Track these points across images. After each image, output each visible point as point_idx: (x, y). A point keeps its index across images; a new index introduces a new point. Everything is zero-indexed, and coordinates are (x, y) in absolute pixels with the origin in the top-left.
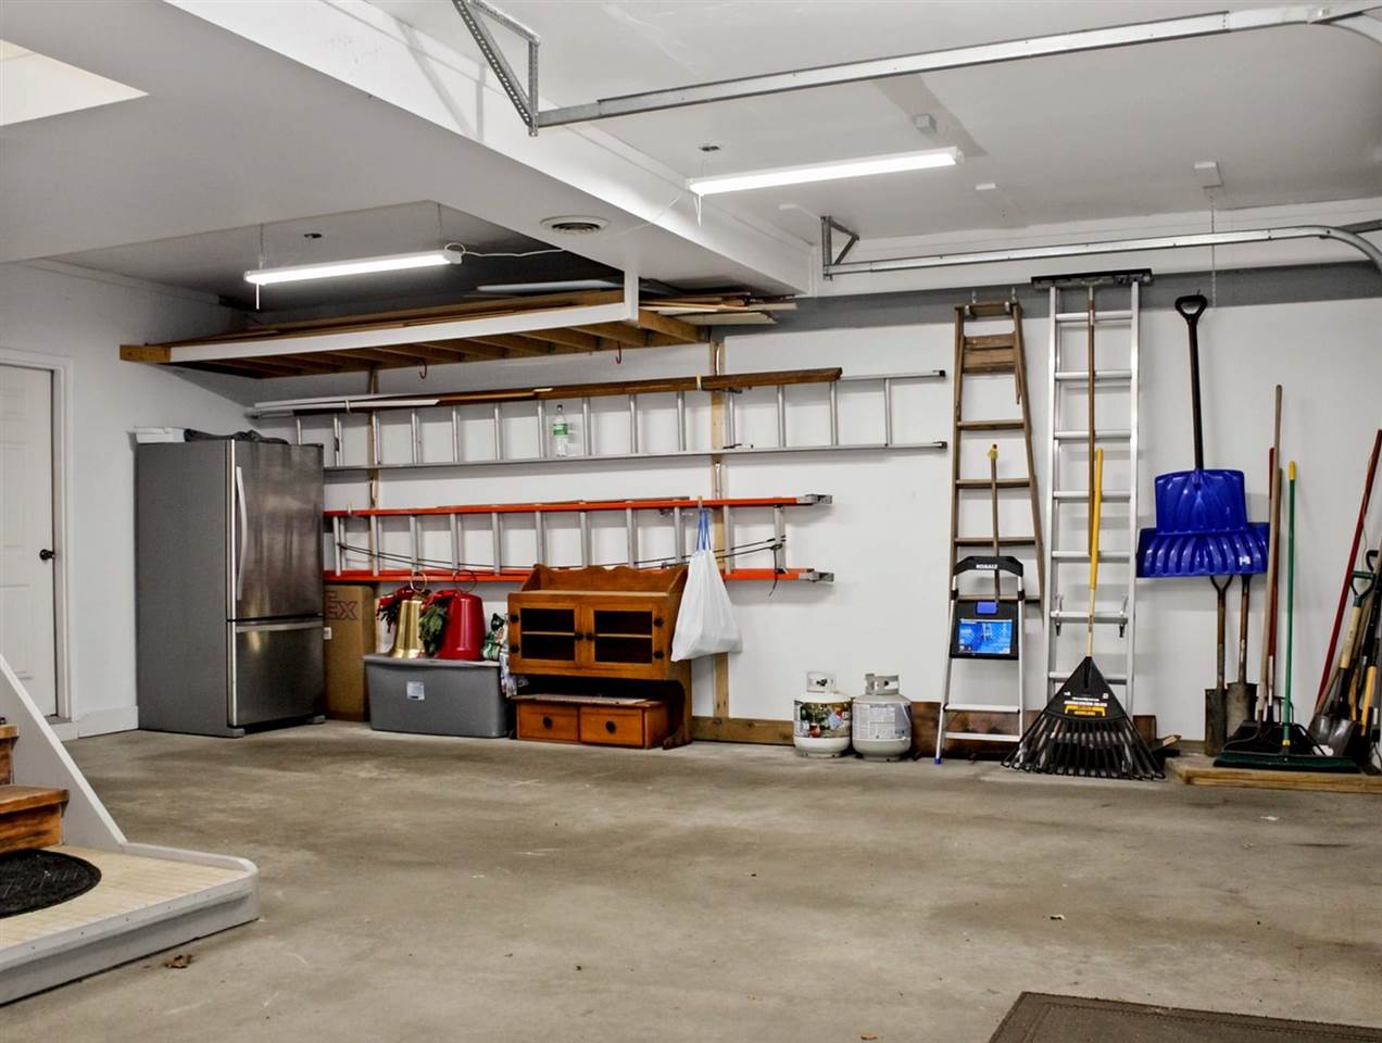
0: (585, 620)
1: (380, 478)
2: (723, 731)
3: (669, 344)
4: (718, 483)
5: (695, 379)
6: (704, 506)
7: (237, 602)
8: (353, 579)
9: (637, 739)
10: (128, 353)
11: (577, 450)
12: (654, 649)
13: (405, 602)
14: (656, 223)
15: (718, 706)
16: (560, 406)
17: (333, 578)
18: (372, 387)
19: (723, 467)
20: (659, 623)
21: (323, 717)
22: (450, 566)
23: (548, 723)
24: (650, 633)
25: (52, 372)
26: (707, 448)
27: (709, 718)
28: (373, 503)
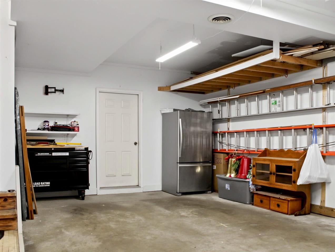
0: (273, 168)
1: (230, 121)
2: (322, 211)
3: (309, 69)
4: (324, 119)
5: (312, 81)
6: (315, 128)
7: (179, 158)
8: (223, 152)
9: (286, 211)
10: (160, 89)
11: (279, 110)
12: (293, 180)
13: (230, 159)
14: (249, 11)
15: (322, 202)
16: (274, 95)
17: (217, 151)
18: (229, 94)
19: (326, 113)
20: (295, 170)
21: (211, 191)
22: (244, 148)
23: (261, 201)
24: (291, 173)
25: (138, 95)
26: (321, 105)
27: (318, 206)
28: (228, 129)
